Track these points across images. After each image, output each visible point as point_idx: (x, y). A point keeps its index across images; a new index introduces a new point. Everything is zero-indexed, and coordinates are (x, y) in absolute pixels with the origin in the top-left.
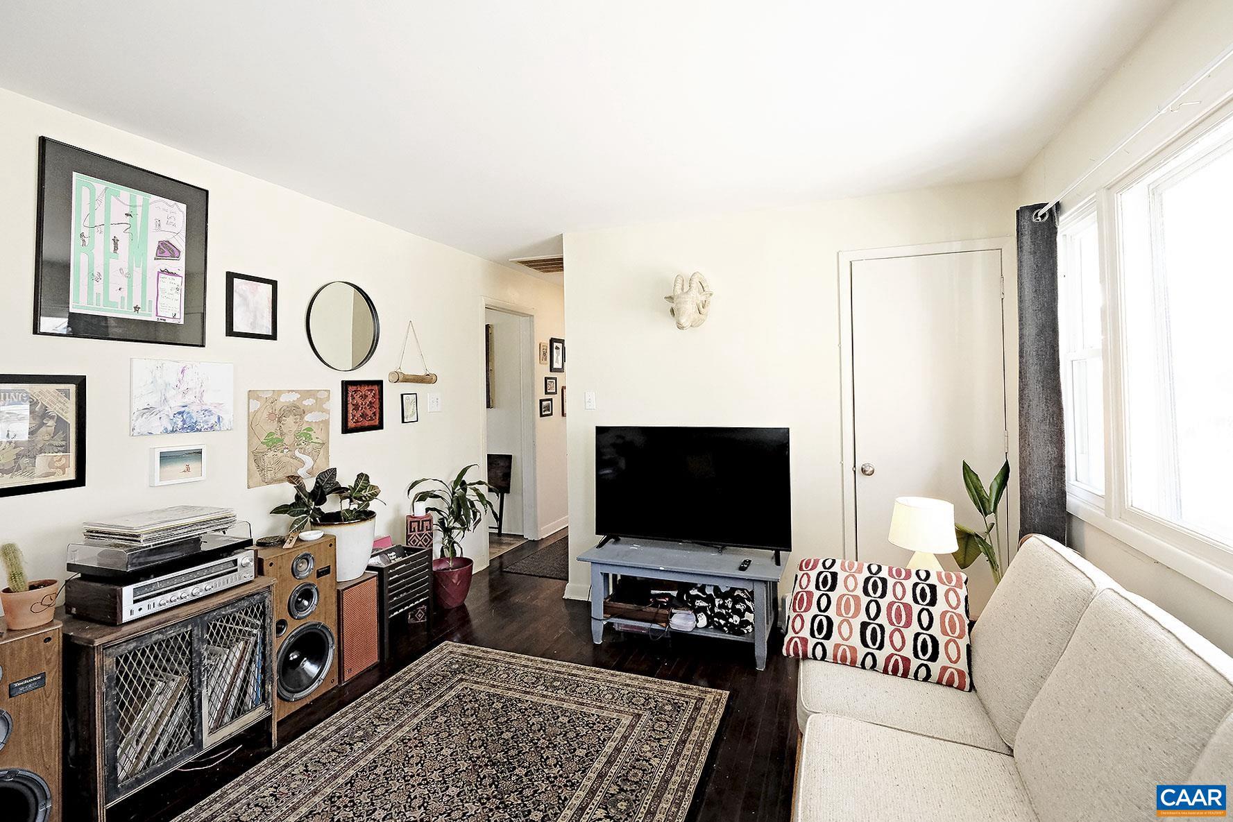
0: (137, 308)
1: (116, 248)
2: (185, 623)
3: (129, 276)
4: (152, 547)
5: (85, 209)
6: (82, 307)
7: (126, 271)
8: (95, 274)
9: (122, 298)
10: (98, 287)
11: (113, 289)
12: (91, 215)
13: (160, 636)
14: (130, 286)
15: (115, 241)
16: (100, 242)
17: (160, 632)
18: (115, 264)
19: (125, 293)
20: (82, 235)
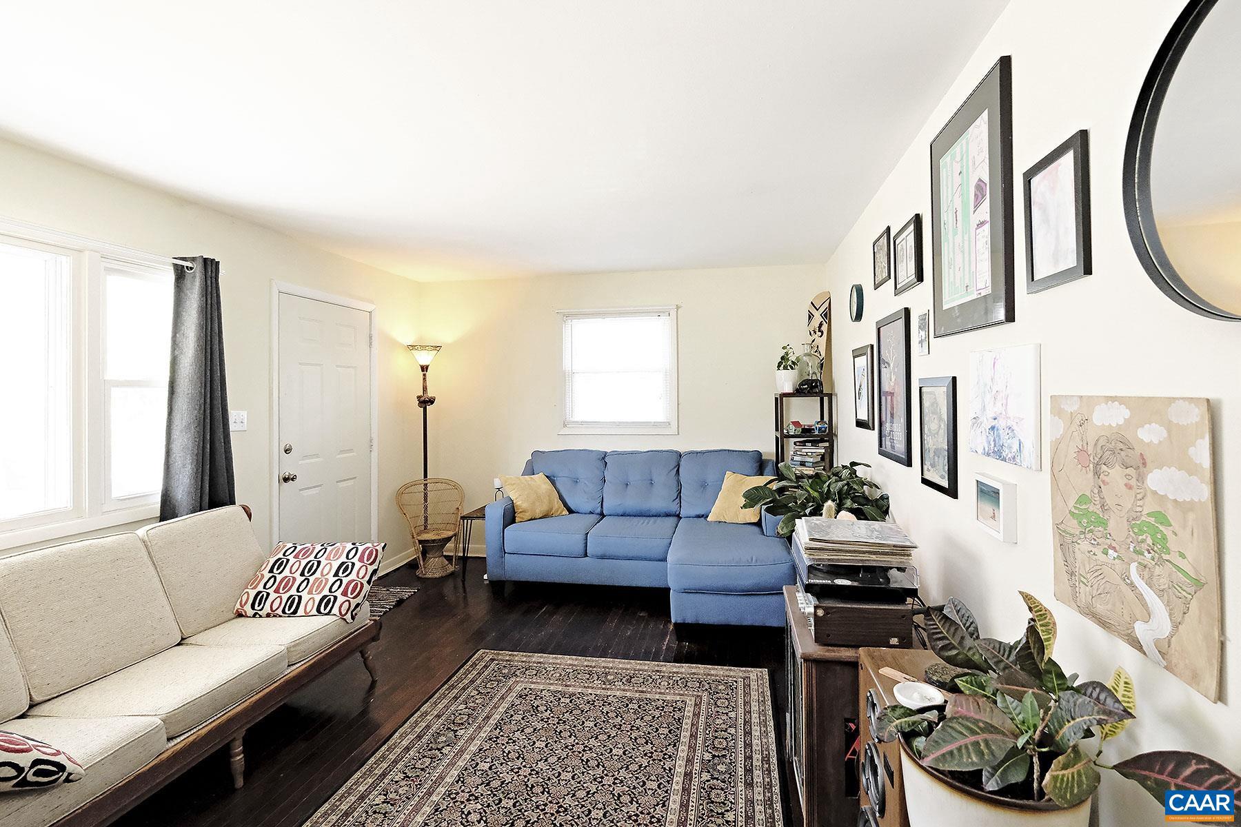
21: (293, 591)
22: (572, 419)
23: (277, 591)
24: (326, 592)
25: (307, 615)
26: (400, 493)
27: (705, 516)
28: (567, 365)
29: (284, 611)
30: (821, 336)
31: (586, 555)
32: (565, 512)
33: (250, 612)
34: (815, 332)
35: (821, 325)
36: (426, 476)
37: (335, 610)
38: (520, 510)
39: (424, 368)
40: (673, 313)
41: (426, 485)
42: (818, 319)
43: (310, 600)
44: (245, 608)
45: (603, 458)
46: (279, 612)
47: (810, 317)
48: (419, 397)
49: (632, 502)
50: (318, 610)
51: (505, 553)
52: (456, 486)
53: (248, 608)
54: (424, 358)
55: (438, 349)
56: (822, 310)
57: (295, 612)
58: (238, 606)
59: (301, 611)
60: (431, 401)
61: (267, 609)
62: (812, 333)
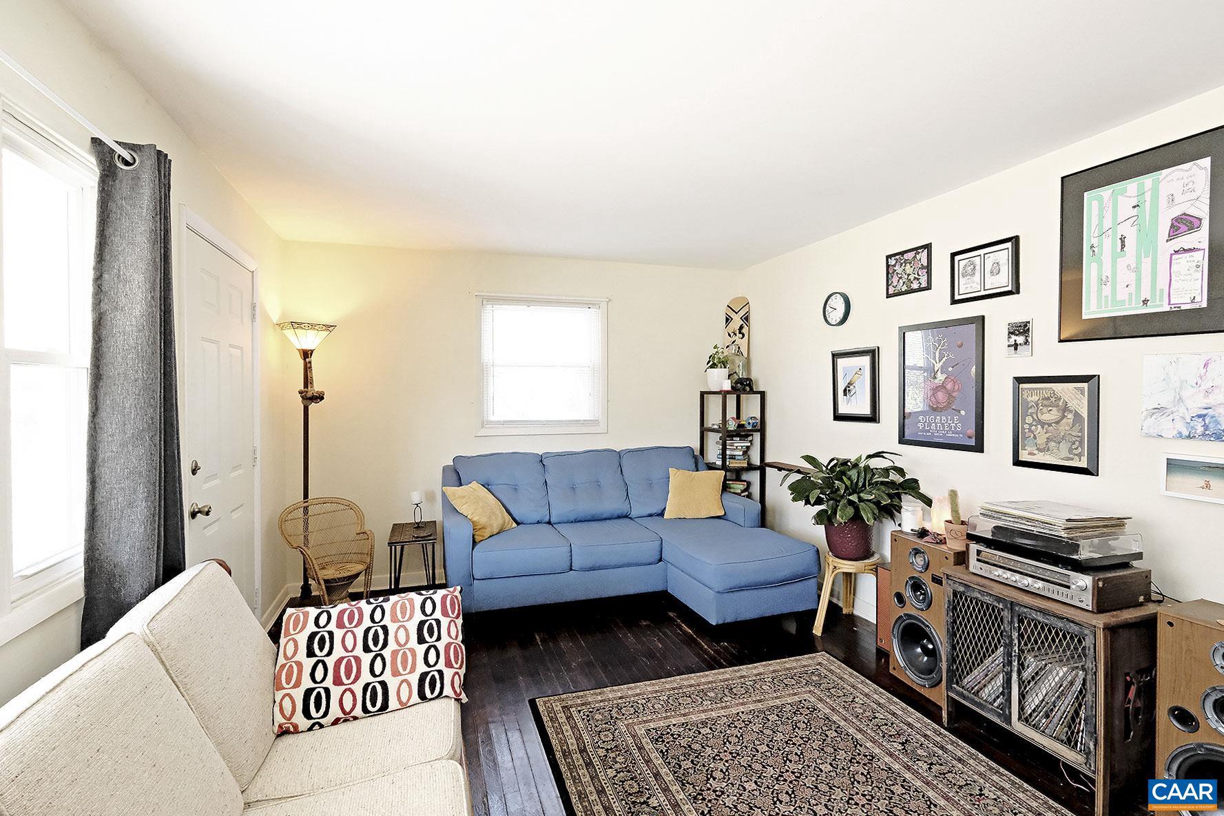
0: (1145, 302)
1: (1123, 246)
2: (999, 599)
3: (1137, 270)
4: (1034, 533)
5: (1095, 221)
6: (1094, 312)
7: (1133, 266)
8: (1104, 279)
9: (1130, 295)
10: (1107, 290)
11: (1120, 287)
12: (1100, 224)
13: (979, 596)
14: (1139, 280)
15: (1123, 240)
16: (1108, 246)
17: (980, 592)
18: (1122, 263)
19: (1132, 288)
20: (1092, 247)
21: (366, 677)
22: (492, 418)
23: (337, 681)
24: (422, 668)
25: (404, 706)
26: (282, 521)
27: (662, 514)
28: (487, 356)
29: (365, 710)
30: (742, 338)
31: (571, 569)
32: (514, 525)
33: (304, 723)
34: (735, 334)
35: (741, 327)
36: (306, 496)
37: (448, 690)
38: (480, 527)
39: (306, 354)
40: (603, 305)
41: (306, 509)
42: (737, 322)
43: (401, 685)
44: (294, 720)
45: (540, 460)
46: (358, 711)
47: (727, 320)
48: (301, 392)
49: (586, 506)
50: (422, 696)
51: (474, 579)
52: (350, 506)
53: (299, 719)
54: (309, 340)
55: (331, 329)
56: (742, 313)
57: (385, 707)
58: (279, 719)
59: (393, 703)
60: (319, 397)
61: (335, 712)
62: (732, 334)
